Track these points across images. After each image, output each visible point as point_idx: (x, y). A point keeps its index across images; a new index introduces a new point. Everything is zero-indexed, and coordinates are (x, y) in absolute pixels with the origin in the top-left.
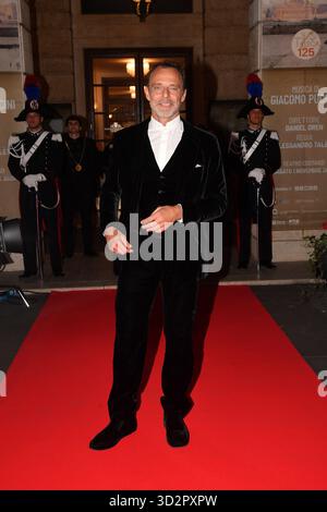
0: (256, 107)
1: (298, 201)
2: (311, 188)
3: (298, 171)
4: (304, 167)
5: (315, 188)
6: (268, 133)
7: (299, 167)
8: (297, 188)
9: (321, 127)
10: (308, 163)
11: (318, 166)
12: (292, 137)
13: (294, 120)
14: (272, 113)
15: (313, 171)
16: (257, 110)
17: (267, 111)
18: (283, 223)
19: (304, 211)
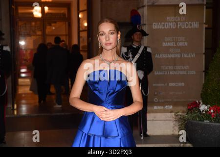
1: (171, 93)
2: (180, 84)
3: (171, 73)
4: (175, 70)
5: (183, 84)
6: (145, 48)
7: (172, 70)
8: (171, 84)
9: (186, 44)
10: (178, 67)
11: (185, 70)
12: (167, 50)
13: (167, 39)
14: (148, 35)
15: (182, 73)
16: (138, 33)
17: (144, 34)
18: (162, 107)
19: (175, 100)
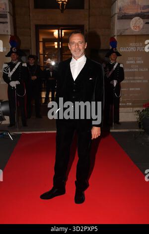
0: (114, 52)
1: (131, 95)
2: (137, 89)
3: (132, 82)
4: (134, 80)
5: (139, 89)
6: (119, 64)
7: (132, 80)
8: (131, 89)
9: (142, 62)
10: (136, 78)
11: (140, 79)
12: (129, 66)
13: (131, 58)
14: (121, 55)
15: (138, 81)
16: (114, 54)
17: (118, 54)
18: (124, 104)
19: (134, 99)
